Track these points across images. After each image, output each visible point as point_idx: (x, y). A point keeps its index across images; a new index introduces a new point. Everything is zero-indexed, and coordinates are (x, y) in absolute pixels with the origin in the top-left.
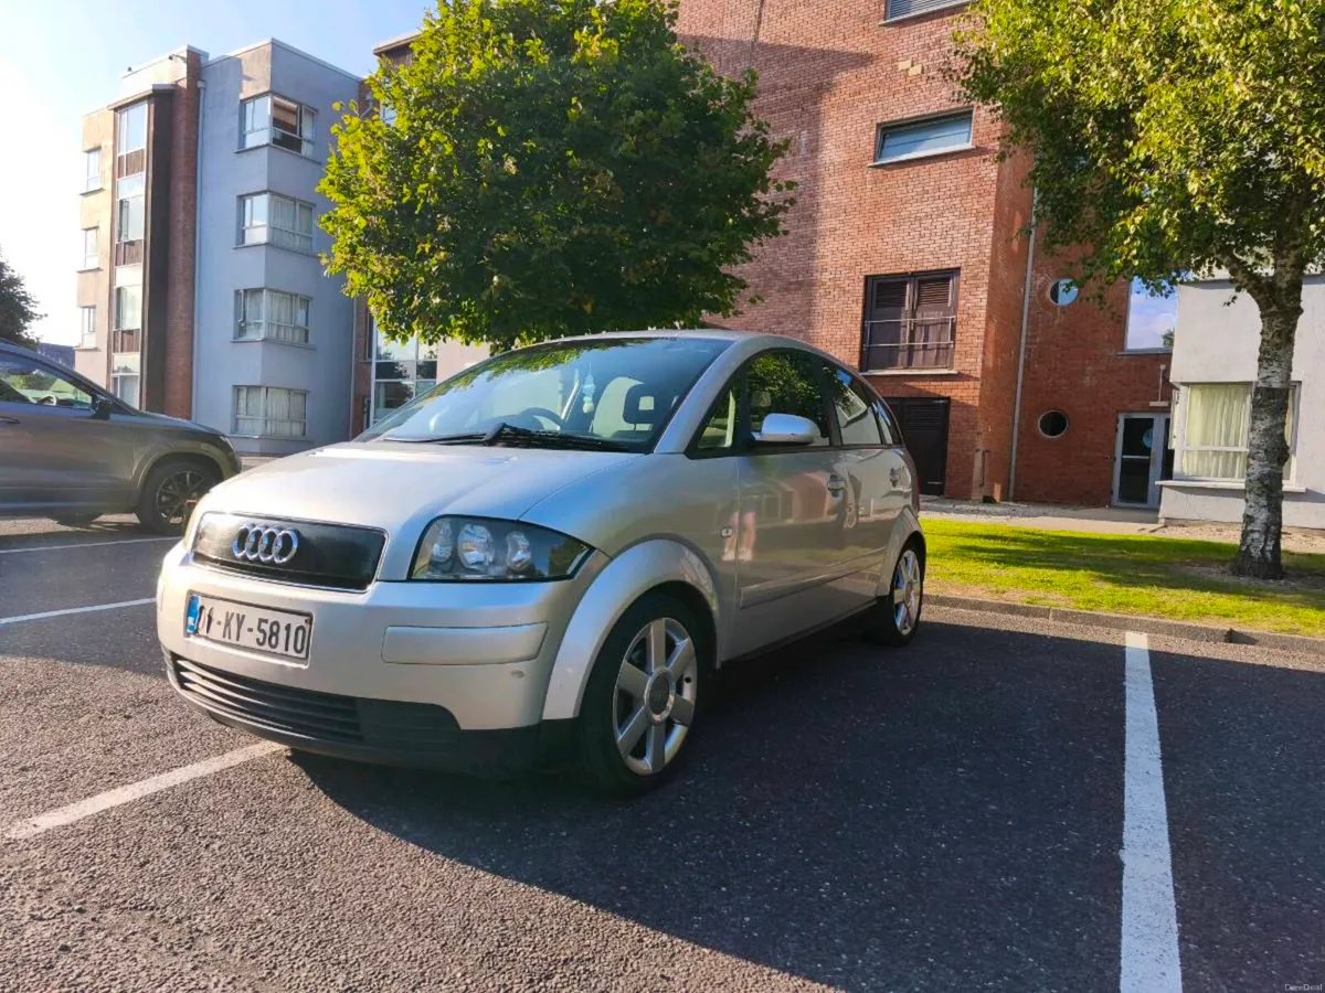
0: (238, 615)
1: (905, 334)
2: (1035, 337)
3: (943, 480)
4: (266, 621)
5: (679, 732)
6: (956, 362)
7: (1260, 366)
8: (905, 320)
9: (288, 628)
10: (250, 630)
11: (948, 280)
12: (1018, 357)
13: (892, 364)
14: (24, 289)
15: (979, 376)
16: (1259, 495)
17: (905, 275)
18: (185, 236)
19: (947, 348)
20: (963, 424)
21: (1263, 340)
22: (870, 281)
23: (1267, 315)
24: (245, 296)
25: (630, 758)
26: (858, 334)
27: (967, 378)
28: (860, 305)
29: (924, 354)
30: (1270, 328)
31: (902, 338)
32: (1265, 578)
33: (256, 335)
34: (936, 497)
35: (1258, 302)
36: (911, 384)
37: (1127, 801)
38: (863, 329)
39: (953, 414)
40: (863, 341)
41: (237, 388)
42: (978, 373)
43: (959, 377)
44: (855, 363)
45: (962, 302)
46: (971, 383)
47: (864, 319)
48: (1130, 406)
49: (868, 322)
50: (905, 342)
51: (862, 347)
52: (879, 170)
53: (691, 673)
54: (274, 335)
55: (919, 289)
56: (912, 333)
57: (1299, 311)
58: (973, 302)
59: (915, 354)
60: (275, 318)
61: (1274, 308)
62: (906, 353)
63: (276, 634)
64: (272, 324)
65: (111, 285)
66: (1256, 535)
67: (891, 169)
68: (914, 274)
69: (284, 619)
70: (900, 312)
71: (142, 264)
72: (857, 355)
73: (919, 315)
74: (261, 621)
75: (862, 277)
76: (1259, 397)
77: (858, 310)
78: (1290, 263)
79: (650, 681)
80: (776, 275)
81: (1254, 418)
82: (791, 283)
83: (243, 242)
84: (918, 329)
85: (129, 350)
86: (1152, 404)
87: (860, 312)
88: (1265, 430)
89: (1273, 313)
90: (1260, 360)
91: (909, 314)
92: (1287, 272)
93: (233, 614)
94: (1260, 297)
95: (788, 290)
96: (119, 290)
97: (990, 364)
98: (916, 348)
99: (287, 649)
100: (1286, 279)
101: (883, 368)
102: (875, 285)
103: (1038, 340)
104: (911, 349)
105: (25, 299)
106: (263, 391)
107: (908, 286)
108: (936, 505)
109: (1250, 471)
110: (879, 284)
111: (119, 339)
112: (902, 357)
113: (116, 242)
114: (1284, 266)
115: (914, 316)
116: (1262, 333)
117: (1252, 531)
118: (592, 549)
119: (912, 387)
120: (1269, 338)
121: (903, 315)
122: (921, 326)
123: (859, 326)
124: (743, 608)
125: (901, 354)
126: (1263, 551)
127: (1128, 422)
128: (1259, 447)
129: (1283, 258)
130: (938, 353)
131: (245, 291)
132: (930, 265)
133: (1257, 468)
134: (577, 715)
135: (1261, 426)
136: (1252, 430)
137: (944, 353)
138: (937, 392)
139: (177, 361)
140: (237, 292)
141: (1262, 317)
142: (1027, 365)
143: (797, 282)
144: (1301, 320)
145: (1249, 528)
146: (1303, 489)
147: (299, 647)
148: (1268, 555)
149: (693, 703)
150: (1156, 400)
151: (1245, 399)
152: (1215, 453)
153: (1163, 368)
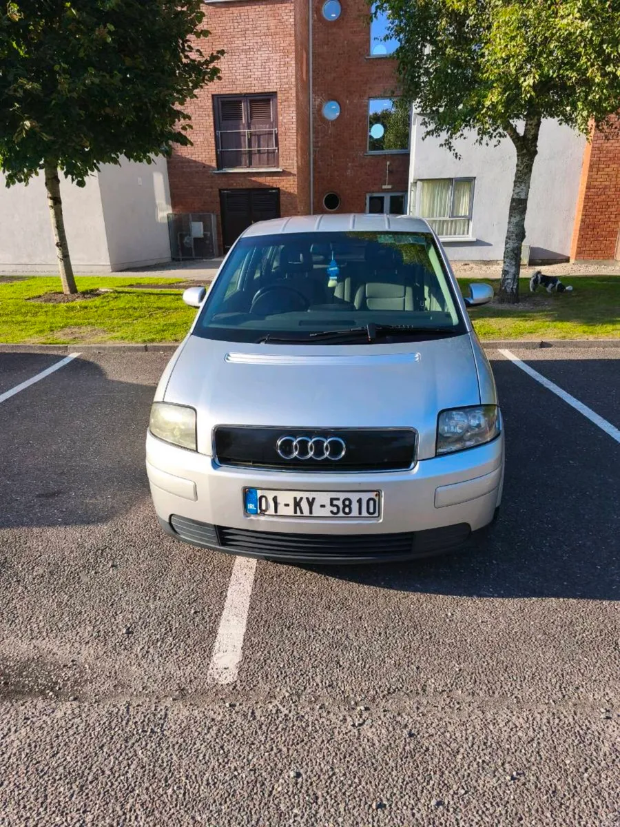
0: (307, 499)
1: (245, 141)
2: (318, 142)
4: (338, 499)
6: (281, 162)
7: (515, 186)
8: (244, 129)
9: (360, 501)
10: (323, 506)
11: (269, 100)
12: (310, 156)
13: (237, 164)
15: (296, 173)
16: (512, 259)
17: (240, 95)
19: (274, 152)
20: (289, 206)
21: (518, 170)
22: (216, 99)
23: (522, 155)
26: (213, 141)
27: (289, 174)
28: (212, 118)
29: (259, 157)
30: (522, 163)
31: (243, 145)
32: (514, 303)
35: (516, 147)
36: (253, 179)
38: (216, 137)
39: (282, 198)
40: (217, 147)
42: (295, 171)
43: (284, 173)
44: (214, 164)
45: (280, 118)
46: (291, 178)
47: (215, 129)
48: (372, 189)
49: (219, 132)
50: (245, 148)
51: (217, 152)
52: (211, 7)
55: (251, 107)
56: (250, 141)
57: (536, 152)
58: (287, 117)
59: (253, 156)
61: (525, 151)
62: (247, 156)
63: (349, 506)
66: (509, 281)
67: (221, 7)
68: (246, 95)
69: (354, 497)
70: (239, 125)
72: (214, 158)
73: (252, 126)
74: (332, 500)
75: (210, 95)
76: (514, 204)
78: (534, 124)
81: (510, 216)
84: (253, 137)
86: (384, 187)
87: (212, 123)
88: (516, 223)
89: (524, 154)
90: (515, 182)
91: (246, 127)
92: (533, 129)
93: (301, 499)
94: (519, 144)
97: (300, 164)
98: (253, 152)
99: (360, 513)
100: (531, 133)
101: (233, 167)
102: (220, 103)
103: (320, 144)
104: (250, 153)
107: (243, 104)
109: (508, 246)
110: (223, 102)
112: (245, 159)
114: (531, 125)
115: (249, 128)
116: (517, 166)
117: (508, 279)
119: (254, 181)
120: (521, 169)
121: (241, 127)
122: (255, 135)
123: (213, 134)
125: (244, 156)
126: (512, 288)
127: (371, 198)
128: (513, 232)
129: (531, 120)
130: (268, 156)
132: (257, 89)
133: (511, 245)
135: (514, 220)
136: (509, 223)
137: (273, 157)
138: (271, 184)
141: (518, 156)
142: (315, 163)
144: (537, 158)
145: (506, 277)
147: (371, 510)
148: (514, 291)
150: (385, 184)
151: (448, 188)
152: (435, 221)
153: (388, 163)
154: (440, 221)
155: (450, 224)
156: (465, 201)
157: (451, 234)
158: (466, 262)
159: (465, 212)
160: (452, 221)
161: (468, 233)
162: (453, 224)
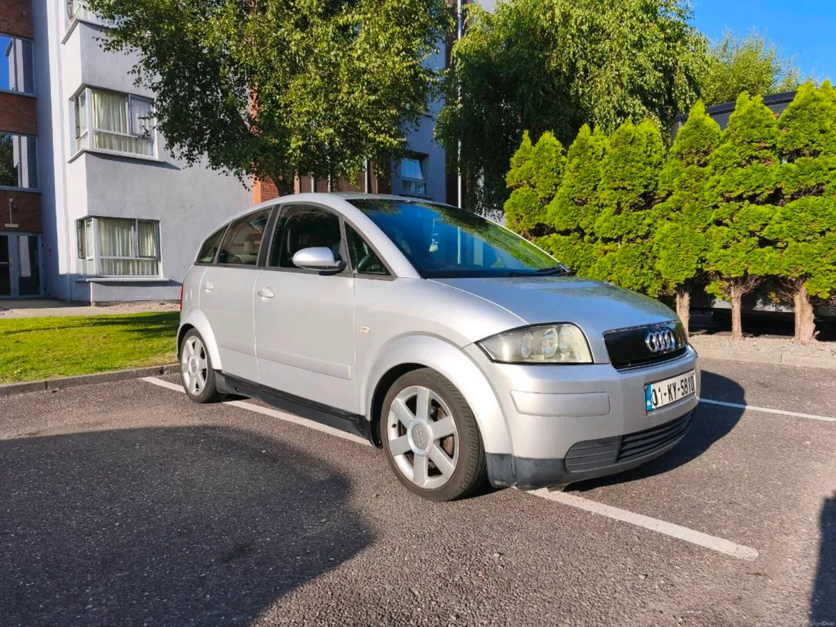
0: (673, 384)
4: (683, 381)
10: (679, 389)
63: (686, 386)
69: (688, 376)
86: (7, 225)
99: (690, 390)
146: (167, 279)
147: (692, 387)
150: (10, 223)
151: (130, 229)
152: (117, 260)
153: (11, 200)
154: (124, 260)
155: (136, 264)
156: (149, 242)
157: (138, 274)
158: (162, 302)
159: (152, 252)
160: (138, 261)
161: (158, 274)
162: (140, 264)
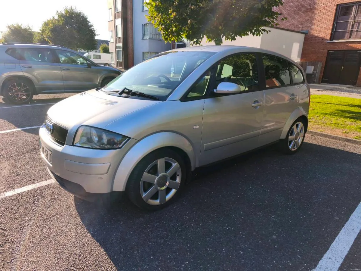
0: (43, 147)
1: (350, 26)
3: (357, 80)
5: (173, 191)
8: (351, 20)
13: (343, 37)
14: (94, 27)
17: (353, 3)
18: (130, 9)
22: (339, 6)
24: (144, 26)
25: (149, 200)
26: (331, 27)
28: (334, 16)
29: (356, 34)
31: (348, 28)
33: (147, 37)
34: (352, 86)
36: (349, 45)
37: (334, 244)
40: (333, 29)
41: (144, 53)
44: (328, 38)
47: (334, 21)
50: (349, 29)
51: (332, 32)
53: (179, 173)
54: (152, 37)
55: (358, 8)
56: (353, 26)
59: (353, 33)
60: (152, 32)
62: (349, 33)
64: (151, 34)
65: (115, 25)
68: (357, 2)
69: (48, 151)
70: (349, 17)
71: (121, 18)
72: (330, 35)
73: (357, 18)
74: (46, 150)
75: (335, 5)
77: (332, 17)
79: (157, 178)
80: (303, 6)
82: (308, 9)
83: (144, 10)
84: (356, 24)
85: (119, 43)
87: (333, 19)
91: (353, 18)
95: (306, 12)
96: (116, 26)
98: (354, 31)
101: (339, 39)
102: (341, 8)
104: (351, 32)
105: (94, 30)
106: (149, 53)
107: (354, 7)
108: (351, 89)
110: (342, 7)
111: (117, 40)
112: (347, 35)
113: (115, 13)
115: (355, 18)
118: (130, 138)
121: (350, 19)
122: (357, 22)
123: (332, 24)
124: (205, 151)
131: (144, 24)
134: (124, 190)
138: (359, 48)
139: (130, 45)
140: (143, 25)
143: (310, 9)
149: (180, 182)
